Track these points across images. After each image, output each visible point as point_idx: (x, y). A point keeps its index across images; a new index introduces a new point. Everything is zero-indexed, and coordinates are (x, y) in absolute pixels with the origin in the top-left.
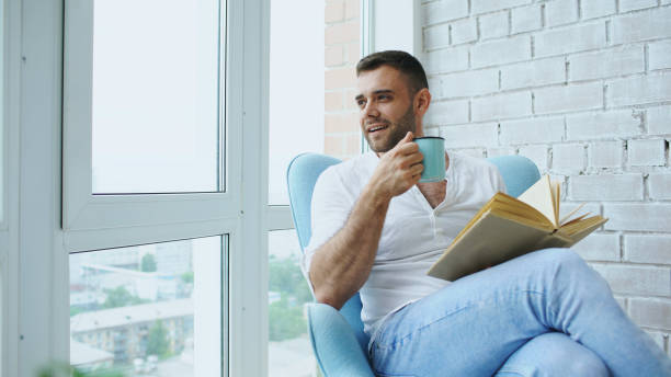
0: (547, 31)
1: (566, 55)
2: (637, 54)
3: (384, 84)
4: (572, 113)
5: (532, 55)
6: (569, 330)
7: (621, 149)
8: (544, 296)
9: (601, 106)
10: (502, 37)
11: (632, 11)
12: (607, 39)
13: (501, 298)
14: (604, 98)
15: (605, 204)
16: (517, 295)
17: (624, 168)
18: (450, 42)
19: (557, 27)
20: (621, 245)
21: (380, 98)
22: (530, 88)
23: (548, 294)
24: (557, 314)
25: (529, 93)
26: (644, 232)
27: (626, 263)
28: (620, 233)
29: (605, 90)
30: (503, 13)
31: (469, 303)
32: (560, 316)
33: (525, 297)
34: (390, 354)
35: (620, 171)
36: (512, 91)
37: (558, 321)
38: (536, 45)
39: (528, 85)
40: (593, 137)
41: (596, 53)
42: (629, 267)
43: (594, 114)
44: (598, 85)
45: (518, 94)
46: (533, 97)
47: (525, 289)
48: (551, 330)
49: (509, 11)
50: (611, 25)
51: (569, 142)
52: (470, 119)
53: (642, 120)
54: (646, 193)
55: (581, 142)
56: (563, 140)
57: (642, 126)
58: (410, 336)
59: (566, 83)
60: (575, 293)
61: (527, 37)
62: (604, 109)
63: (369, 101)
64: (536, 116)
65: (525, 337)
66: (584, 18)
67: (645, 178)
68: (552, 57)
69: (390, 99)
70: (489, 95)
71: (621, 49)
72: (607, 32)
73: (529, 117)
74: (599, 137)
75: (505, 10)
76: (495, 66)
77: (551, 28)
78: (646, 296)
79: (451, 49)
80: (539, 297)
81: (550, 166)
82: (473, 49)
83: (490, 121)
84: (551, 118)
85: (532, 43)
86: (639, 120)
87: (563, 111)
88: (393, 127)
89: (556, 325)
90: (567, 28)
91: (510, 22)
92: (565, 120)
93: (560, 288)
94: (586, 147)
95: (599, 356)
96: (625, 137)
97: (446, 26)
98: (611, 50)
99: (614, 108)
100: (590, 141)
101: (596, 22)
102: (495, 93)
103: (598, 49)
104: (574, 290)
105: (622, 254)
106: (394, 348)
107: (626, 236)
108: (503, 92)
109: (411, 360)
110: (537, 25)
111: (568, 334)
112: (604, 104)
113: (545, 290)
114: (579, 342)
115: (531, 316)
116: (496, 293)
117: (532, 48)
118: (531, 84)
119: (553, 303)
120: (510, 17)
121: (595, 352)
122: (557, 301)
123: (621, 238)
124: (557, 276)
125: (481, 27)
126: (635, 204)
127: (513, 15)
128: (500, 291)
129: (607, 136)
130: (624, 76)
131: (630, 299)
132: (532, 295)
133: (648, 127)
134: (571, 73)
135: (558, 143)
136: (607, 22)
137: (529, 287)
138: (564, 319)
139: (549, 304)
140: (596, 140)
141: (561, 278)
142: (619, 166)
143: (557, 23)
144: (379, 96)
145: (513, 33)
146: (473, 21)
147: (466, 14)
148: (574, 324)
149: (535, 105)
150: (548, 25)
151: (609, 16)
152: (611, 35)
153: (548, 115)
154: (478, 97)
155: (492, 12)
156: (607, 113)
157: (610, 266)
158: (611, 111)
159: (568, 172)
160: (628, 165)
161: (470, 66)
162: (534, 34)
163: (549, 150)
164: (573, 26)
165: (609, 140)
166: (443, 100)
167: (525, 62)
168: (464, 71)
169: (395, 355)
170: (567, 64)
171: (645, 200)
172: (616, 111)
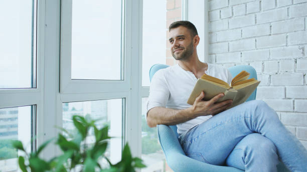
0: (262, 12)
1: (270, 23)
2: (301, 22)
3: (181, 33)
4: (272, 47)
5: (256, 23)
6: (261, 131)
7: (293, 63)
8: (251, 118)
9: (285, 44)
10: (242, 15)
11: (299, 3)
12: (288, 16)
13: (234, 120)
14: (287, 41)
15: (286, 87)
16: (240, 119)
17: (295, 71)
18: (220, 17)
19: (267, 10)
20: (294, 104)
21: (179, 39)
22: (255, 37)
23: (252, 117)
24: (256, 125)
25: (254, 39)
26: (304, 99)
27: (296, 112)
28: (293, 99)
29: (287, 37)
30: (243, 4)
31: (221, 122)
32: (257, 126)
33: (243, 119)
34: (190, 145)
35: (293, 72)
36: (247, 38)
37: (257, 128)
38: (257, 18)
39: (254, 35)
40: (282, 58)
41: (283, 21)
42: (297, 114)
43: (282, 48)
44: (284, 35)
45: (250, 40)
46: (256, 41)
47: (244, 116)
48: (254, 132)
49: (246, 4)
50: (290, 10)
51: (271, 60)
52: (229, 50)
53: (303, 50)
54: (304, 82)
55: (277, 60)
56: (269, 59)
57: (303, 53)
58: (198, 137)
59: (270, 35)
60: (263, 117)
61: (253, 15)
62: (286, 46)
63: (175, 40)
64: (257, 49)
65: (243, 135)
66: (278, 6)
67: (304, 75)
68: (264, 24)
69: (184, 39)
70: (236, 40)
71: (294, 19)
72: (288, 13)
73: (254, 49)
74: (284, 58)
75: (244, 3)
76: (240, 28)
77: (264, 11)
78: (304, 126)
79: (221, 20)
80: (249, 119)
81: (263, 70)
82: (230, 20)
83: (237, 51)
84: (264, 50)
85: (256, 17)
86: (302, 50)
87: (268, 47)
88: (185, 49)
89: (256, 130)
90: (271, 11)
91: (246, 8)
92: (270, 51)
93: (257, 115)
94: (279, 62)
95: (272, 142)
96: (295, 57)
97: (219, 11)
98: (289, 20)
99: (291, 45)
100: (280, 60)
101: (283, 8)
102: (240, 39)
103: (284, 20)
104: (263, 116)
105: (294, 109)
106: (191, 142)
107: (296, 100)
108: (243, 39)
109: (198, 146)
110: (258, 10)
111: (261, 134)
112: (287, 44)
113: (251, 116)
114: (264, 136)
115: (246, 127)
116: (232, 118)
117: (256, 20)
118: (255, 35)
119: (254, 121)
120: (246, 6)
121: (270, 140)
122: (256, 120)
123: (294, 101)
124: (256, 110)
125: (234, 11)
126: (300, 87)
127: (247, 5)
128: (234, 117)
129: (287, 57)
130: (295, 32)
131: (297, 128)
132: (246, 118)
133: (306, 53)
134: (272, 31)
135: (266, 60)
136: (288, 8)
137: (245, 115)
138: (259, 127)
139: (253, 121)
140: (283, 59)
141: (258, 111)
142: (293, 70)
143: (267, 9)
144: (179, 38)
145: (247, 13)
146: (230, 8)
147: (227, 5)
148: (262, 129)
149: (257, 44)
150: (262, 10)
151: (289, 5)
152: (290, 14)
153: (262, 49)
154: (232, 41)
155: (238, 4)
156: (288, 47)
157: (288, 114)
158: (290, 47)
159: (271, 73)
160: (297, 70)
161: (229, 27)
162: (256, 14)
163: (263, 63)
164: (274, 10)
165: (288, 59)
166: (217, 43)
167: (252, 26)
168: (226, 30)
169: (192, 145)
170: (271, 26)
171: (304, 85)
172: (292, 47)
